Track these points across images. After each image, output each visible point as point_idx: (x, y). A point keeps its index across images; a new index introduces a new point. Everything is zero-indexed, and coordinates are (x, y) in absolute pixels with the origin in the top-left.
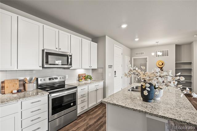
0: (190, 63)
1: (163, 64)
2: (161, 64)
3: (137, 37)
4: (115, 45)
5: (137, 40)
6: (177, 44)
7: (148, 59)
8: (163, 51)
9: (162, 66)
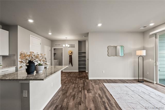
0: (85, 53)
1: (72, 53)
2: (71, 52)
3: (50, 32)
4: (30, 35)
5: (50, 34)
6: (79, 40)
7: (63, 49)
8: (71, 44)
9: (71, 54)
